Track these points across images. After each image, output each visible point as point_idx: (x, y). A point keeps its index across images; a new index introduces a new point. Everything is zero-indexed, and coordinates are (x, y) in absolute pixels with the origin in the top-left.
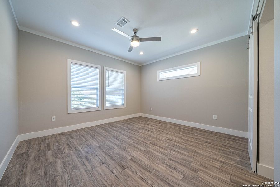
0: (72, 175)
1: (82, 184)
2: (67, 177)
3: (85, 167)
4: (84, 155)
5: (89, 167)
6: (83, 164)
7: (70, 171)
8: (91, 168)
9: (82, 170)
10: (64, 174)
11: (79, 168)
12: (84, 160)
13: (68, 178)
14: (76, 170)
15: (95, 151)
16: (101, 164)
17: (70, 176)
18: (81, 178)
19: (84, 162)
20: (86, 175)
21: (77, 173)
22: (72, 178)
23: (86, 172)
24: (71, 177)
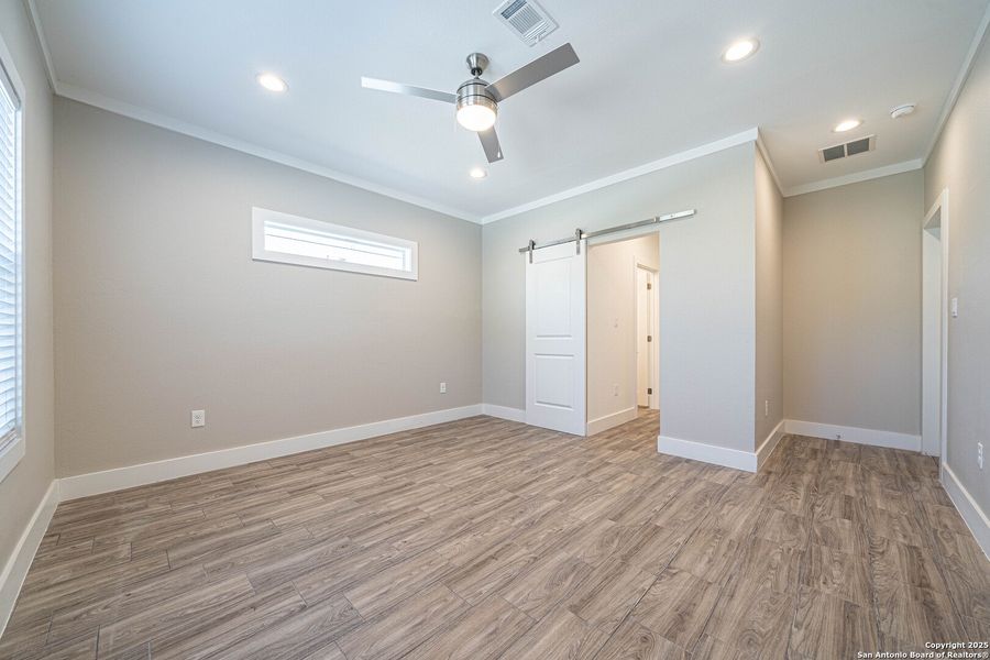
0: (779, 624)
1: (769, 585)
2: (798, 636)
3: (720, 605)
4: (668, 643)
5: (710, 597)
6: (714, 618)
7: (777, 642)
8: (710, 590)
9: (737, 607)
10: (801, 651)
11: (739, 624)
12: (694, 626)
13: (794, 630)
14: (756, 625)
15: (620, 615)
16: (674, 571)
17: (784, 627)
18: (759, 596)
19: (702, 621)
20: (742, 590)
21: (761, 615)
22: (785, 618)
23: (734, 592)
24: (787, 623)
